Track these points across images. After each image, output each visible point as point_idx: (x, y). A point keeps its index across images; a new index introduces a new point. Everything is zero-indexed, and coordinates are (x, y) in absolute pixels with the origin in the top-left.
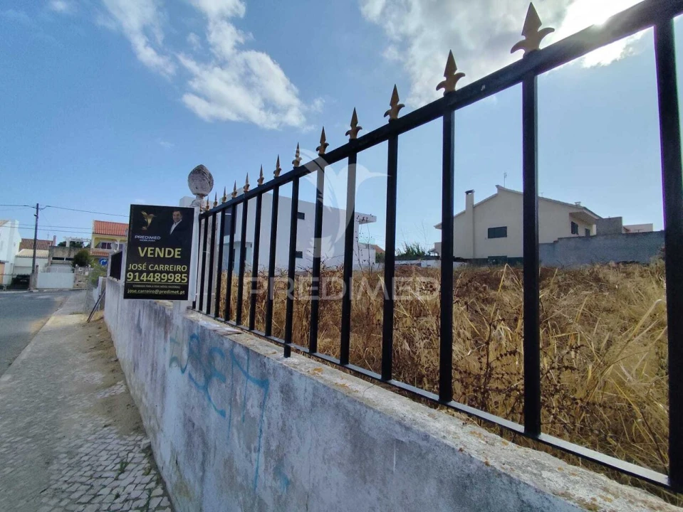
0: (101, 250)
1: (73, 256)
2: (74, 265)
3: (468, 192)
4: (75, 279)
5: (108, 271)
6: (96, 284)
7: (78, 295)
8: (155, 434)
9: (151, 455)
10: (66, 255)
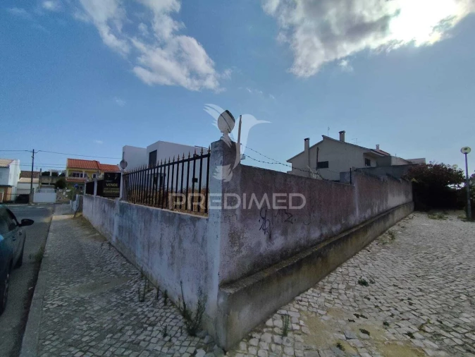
0: (72, 178)
1: (55, 182)
2: (56, 188)
3: (305, 140)
4: (57, 196)
5: (85, 191)
6: (74, 199)
7: (61, 206)
8: (111, 238)
9: (110, 244)
10: (50, 181)
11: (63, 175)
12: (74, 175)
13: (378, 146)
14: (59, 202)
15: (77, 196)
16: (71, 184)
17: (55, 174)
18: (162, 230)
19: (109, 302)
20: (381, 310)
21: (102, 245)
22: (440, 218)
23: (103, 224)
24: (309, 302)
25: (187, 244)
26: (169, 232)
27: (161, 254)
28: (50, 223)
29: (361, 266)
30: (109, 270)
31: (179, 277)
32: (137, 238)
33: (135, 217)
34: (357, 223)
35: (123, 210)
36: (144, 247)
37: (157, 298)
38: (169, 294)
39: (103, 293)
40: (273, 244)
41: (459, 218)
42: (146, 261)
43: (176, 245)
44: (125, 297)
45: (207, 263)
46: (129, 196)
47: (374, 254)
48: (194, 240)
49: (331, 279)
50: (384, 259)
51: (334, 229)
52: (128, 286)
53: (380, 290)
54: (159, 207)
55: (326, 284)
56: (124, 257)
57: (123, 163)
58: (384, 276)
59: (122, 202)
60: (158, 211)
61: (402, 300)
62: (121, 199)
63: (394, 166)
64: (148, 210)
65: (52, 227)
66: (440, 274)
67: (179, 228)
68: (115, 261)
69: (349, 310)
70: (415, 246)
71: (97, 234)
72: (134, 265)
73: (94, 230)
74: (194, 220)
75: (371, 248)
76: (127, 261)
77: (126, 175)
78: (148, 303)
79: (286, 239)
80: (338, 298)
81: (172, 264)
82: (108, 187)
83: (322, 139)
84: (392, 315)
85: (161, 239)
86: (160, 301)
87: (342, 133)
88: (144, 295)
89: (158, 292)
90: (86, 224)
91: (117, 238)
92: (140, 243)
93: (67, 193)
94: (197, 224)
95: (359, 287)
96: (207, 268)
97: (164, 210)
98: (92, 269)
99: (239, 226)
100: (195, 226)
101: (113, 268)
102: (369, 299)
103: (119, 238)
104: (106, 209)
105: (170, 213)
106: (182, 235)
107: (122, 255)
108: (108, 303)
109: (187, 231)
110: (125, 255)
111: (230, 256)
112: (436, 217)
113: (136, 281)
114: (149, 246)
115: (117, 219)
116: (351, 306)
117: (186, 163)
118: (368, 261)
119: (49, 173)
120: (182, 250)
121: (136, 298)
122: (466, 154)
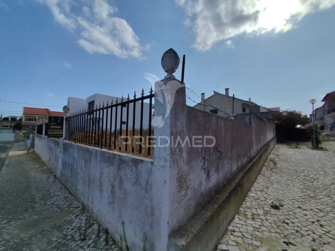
0: (28, 122)
1: (13, 125)
2: (14, 130)
3: (202, 94)
4: (15, 136)
5: (36, 132)
6: (28, 138)
7: (19, 144)
8: (56, 171)
9: (55, 176)
10: (9, 124)
11: (21, 119)
12: (29, 120)
13: (250, 99)
14: (17, 141)
15: (31, 136)
16: (27, 126)
17: (14, 119)
18: (101, 169)
19: (49, 242)
20: (303, 236)
21: (48, 178)
22: (297, 147)
23: (50, 159)
24: (241, 232)
25: (128, 185)
26: (109, 172)
27: (101, 191)
28: (6, 158)
29: (265, 189)
30: (53, 204)
31: (120, 217)
32: (78, 174)
33: (76, 155)
34: (255, 155)
35: (66, 148)
36: (84, 182)
37: (98, 236)
38: (110, 231)
39: (44, 231)
40: (210, 181)
41: (308, 147)
42: (87, 195)
43: (117, 184)
44: (66, 235)
45: (153, 209)
46: (71, 136)
47: (269, 178)
48: (137, 182)
49: (248, 204)
50: (279, 182)
51: (244, 161)
52: (70, 220)
53: (291, 213)
54: (98, 147)
55: (246, 210)
56: (68, 190)
57: (66, 108)
58: (287, 199)
59: (66, 141)
60: (97, 150)
61: (313, 222)
62: (65, 139)
63: (262, 113)
64: (88, 149)
65: (7, 162)
66: (324, 193)
67: (119, 168)
68: (59, 193)
69: (276, 237)
70: (293, 170)
71: (45, 168)
72: (76, 197)
73: (43, 164)
74: (136, 162)
75: (264, 173)
76: (70, 193)
77: (68, 119)
78: (90, 242)
79: (218, 174)
80: (263, 225)
81: (113, 203)
82: (52, 128)
83: (213, 94)
84: (314, 240)
85: (101, 177)
86: (102, 240)
87: (227, 90)
88: (85, 231)
89: (99, 228)
90: (37, 158)
91: (61, 173)
92: (82, 179)
93: (23, 133)
94: (140, 166)
95: (273, 211)
96: (152, 214)
97: (103, 150)
98: (37, 203)
99: (185, 168)
100: (137, 168)
101: (57, 201)
102: (287, 224)
103: (63, 172)
104: (52, 147)
105: (109, 154)
106: (122, 176)
107: (66, 187)
108: (47, 243)
109: (128, 172)
110: (68, 187)
111: (178, 202)
112: (293, 147)
113: (78, 215)
114: (90, 182)
115: (61, 156)
116: (276, 232)
117: (114, 108)
118: (268, 185)
119: (8, 118)
120: (123, 191)
121: (77, 236)
122: (313, 103)
